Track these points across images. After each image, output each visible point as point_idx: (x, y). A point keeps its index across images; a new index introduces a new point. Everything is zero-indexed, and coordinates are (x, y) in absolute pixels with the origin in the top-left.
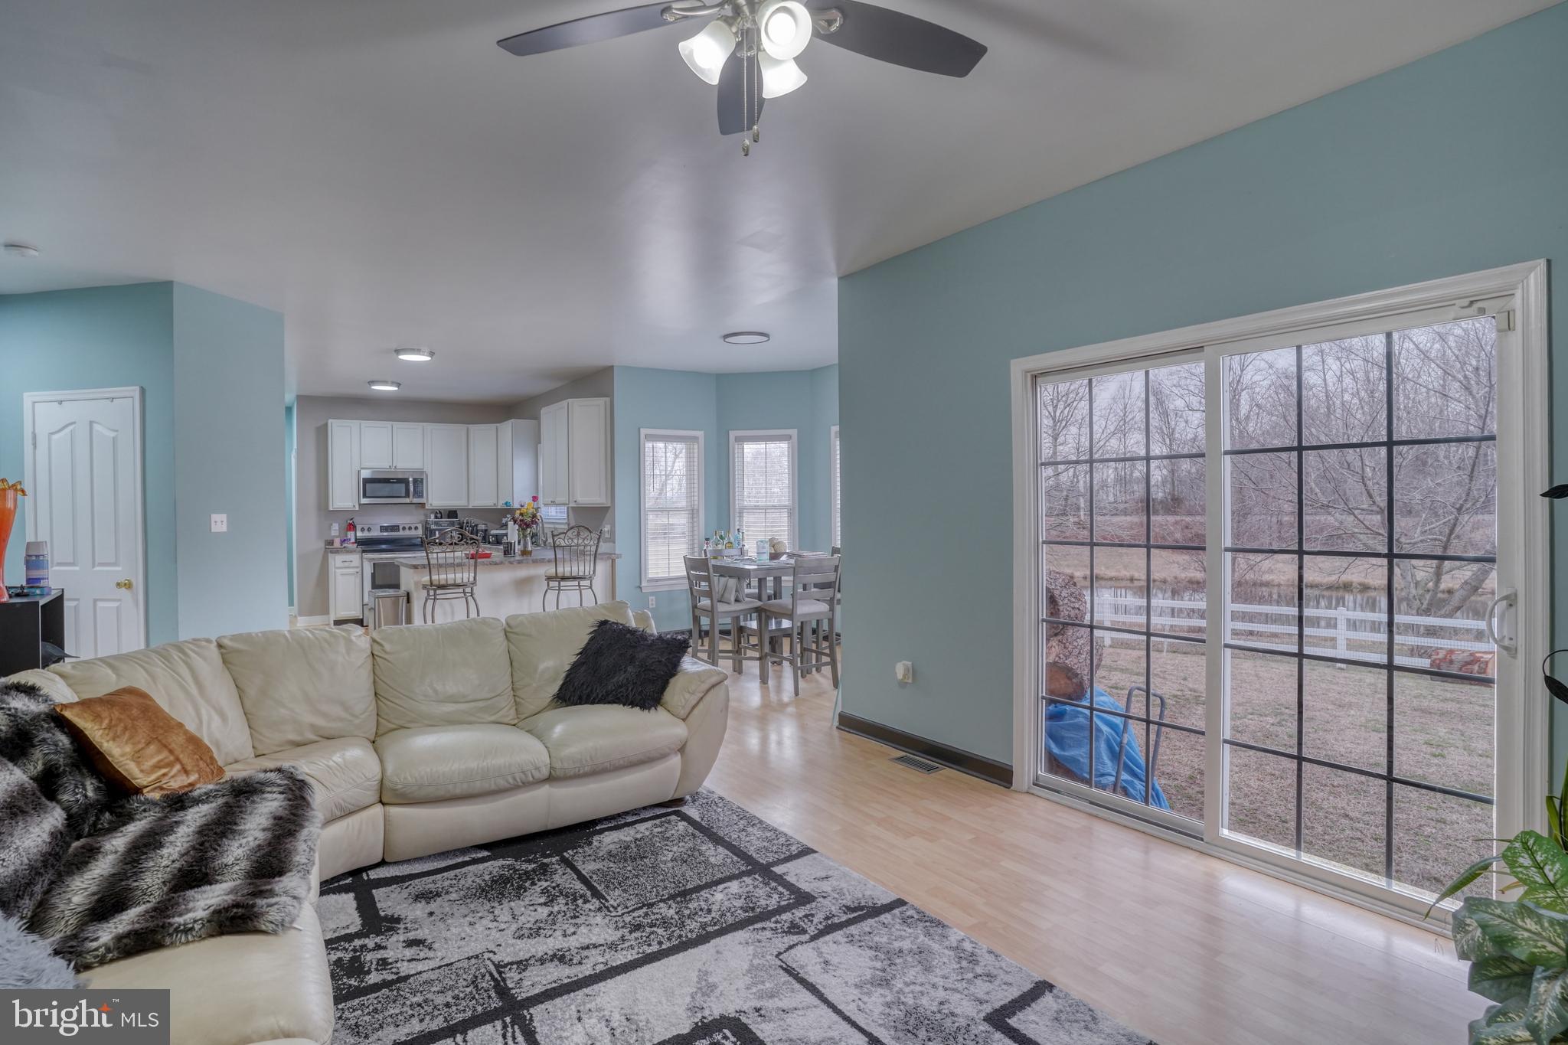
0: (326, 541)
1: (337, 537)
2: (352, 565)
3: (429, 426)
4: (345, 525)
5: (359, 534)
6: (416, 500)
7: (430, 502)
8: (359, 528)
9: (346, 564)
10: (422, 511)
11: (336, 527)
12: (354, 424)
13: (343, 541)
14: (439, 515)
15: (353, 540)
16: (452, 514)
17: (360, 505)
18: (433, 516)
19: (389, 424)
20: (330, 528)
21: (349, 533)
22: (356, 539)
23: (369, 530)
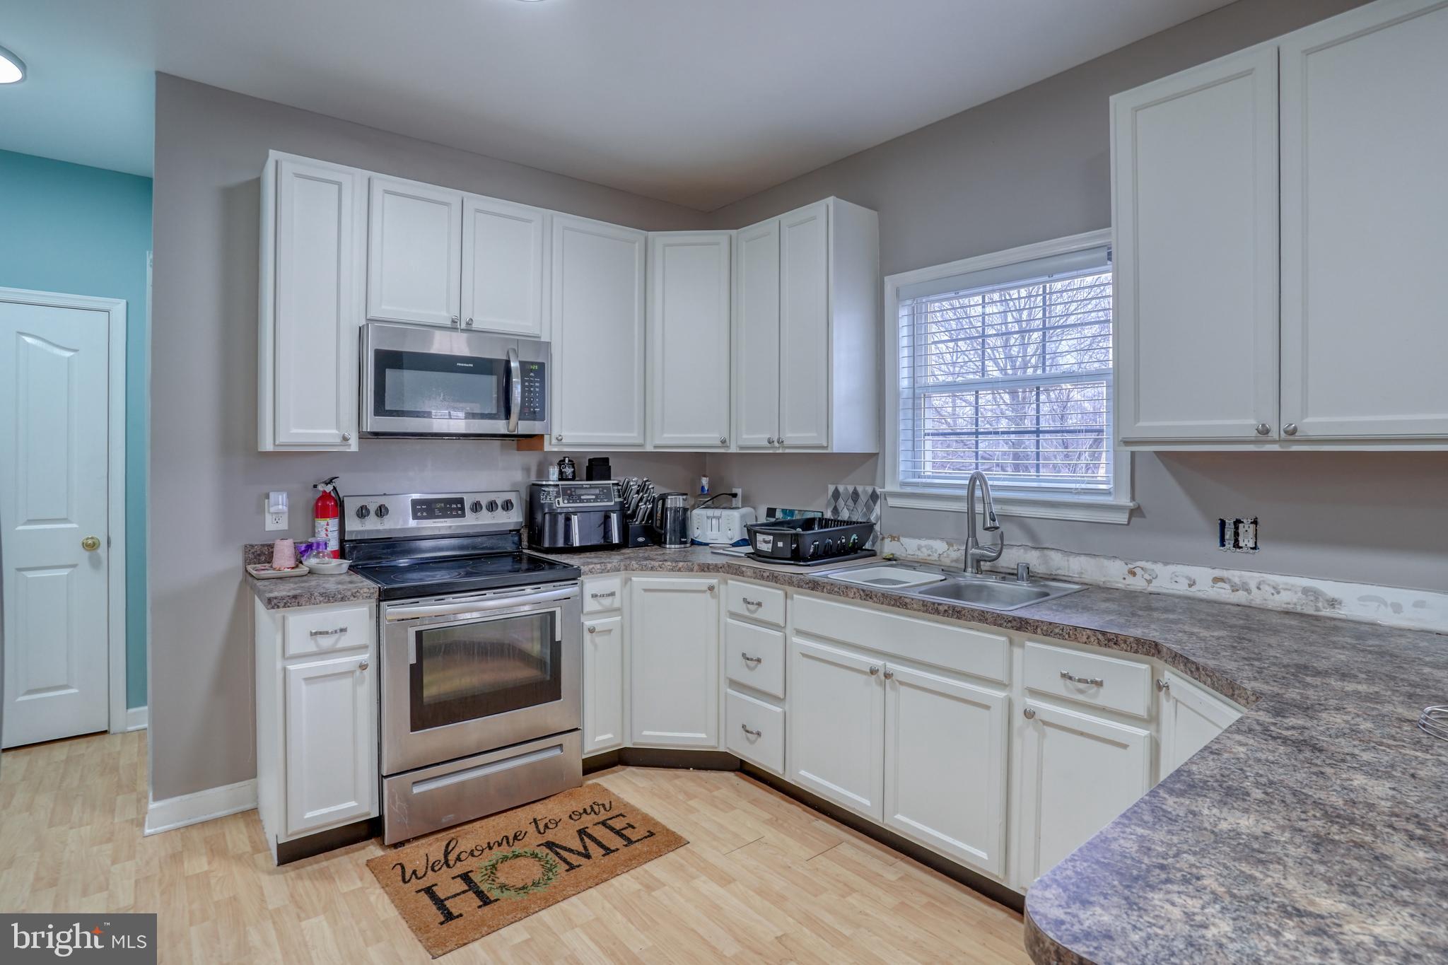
0: (248, 548)
1: (283, 536)
2: (345, 641)
3: (563, 220)
4: (312, 496)
5: (354, 526)
6: (525, 427)
7: (555, 433)
8: (351, 507)
9: (326, 642)
10: (531, 458)
11: (279, 502)
12: (353, 178)
13: (305, 549)
14: (569, 471)
15: (334, 545)
16: (598, 467)
17: (363, 436)
18: (554, 473)
19: (452, 196)
20: (261, 510)
21: (321, 523)
22: (342, 541)
23: (382, 511)
